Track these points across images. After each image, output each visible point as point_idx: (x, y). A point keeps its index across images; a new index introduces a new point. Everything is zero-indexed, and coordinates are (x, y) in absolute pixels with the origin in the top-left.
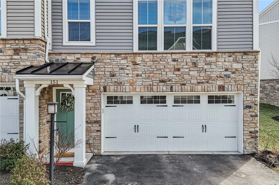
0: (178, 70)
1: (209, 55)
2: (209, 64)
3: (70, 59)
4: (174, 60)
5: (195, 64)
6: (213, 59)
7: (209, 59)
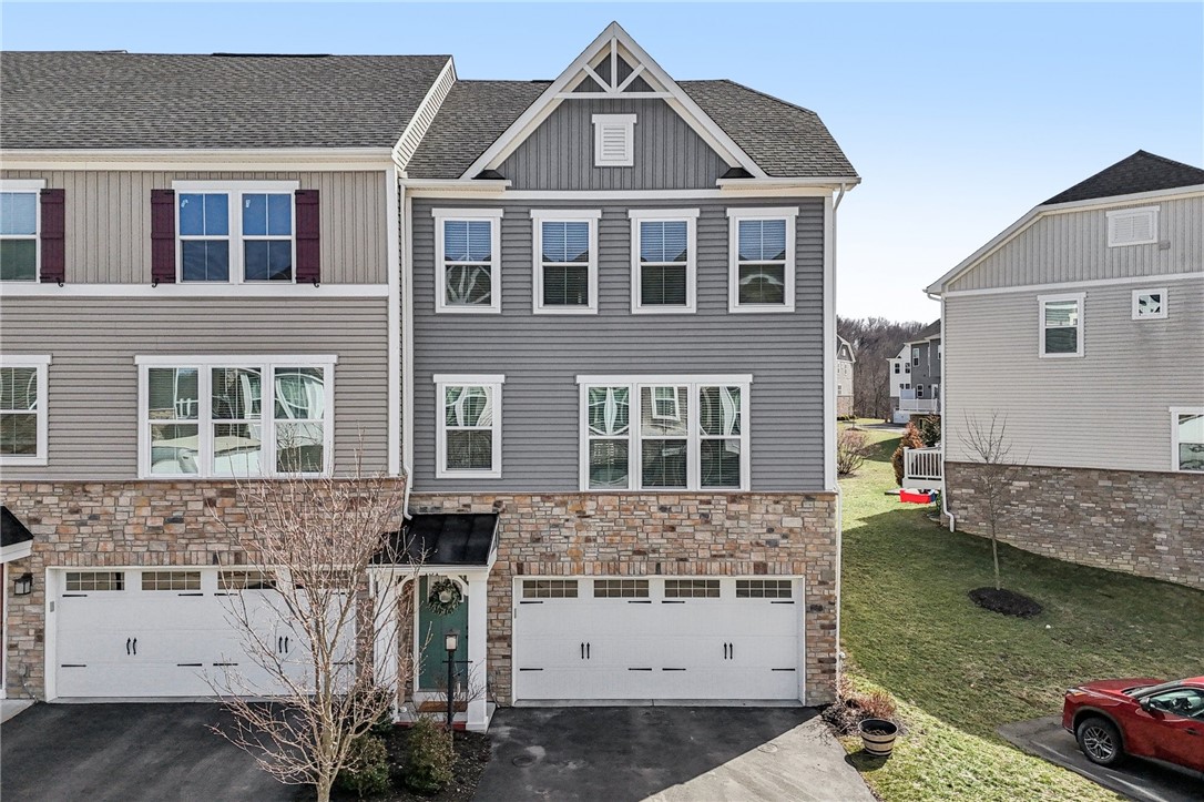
0: (673, 529)
1: (734, 499)
2: (735, 517)
3: (450, 506)
4: (663, 509)
5: (706, 518)
6: (742, 507)
7: (734, 507)
